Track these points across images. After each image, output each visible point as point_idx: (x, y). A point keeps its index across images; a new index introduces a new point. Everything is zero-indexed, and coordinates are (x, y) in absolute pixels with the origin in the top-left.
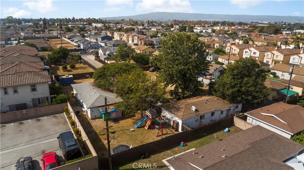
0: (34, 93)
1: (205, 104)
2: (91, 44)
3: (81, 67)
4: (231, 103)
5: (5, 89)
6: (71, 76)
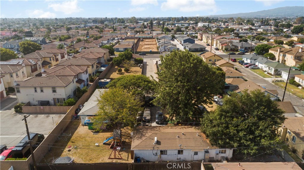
0: (54, 93)
1: (178, 138)
2: (167, 47)
3: (135, 71)
4: (212, 145)
5: (35, 88)
6: (108, 80)
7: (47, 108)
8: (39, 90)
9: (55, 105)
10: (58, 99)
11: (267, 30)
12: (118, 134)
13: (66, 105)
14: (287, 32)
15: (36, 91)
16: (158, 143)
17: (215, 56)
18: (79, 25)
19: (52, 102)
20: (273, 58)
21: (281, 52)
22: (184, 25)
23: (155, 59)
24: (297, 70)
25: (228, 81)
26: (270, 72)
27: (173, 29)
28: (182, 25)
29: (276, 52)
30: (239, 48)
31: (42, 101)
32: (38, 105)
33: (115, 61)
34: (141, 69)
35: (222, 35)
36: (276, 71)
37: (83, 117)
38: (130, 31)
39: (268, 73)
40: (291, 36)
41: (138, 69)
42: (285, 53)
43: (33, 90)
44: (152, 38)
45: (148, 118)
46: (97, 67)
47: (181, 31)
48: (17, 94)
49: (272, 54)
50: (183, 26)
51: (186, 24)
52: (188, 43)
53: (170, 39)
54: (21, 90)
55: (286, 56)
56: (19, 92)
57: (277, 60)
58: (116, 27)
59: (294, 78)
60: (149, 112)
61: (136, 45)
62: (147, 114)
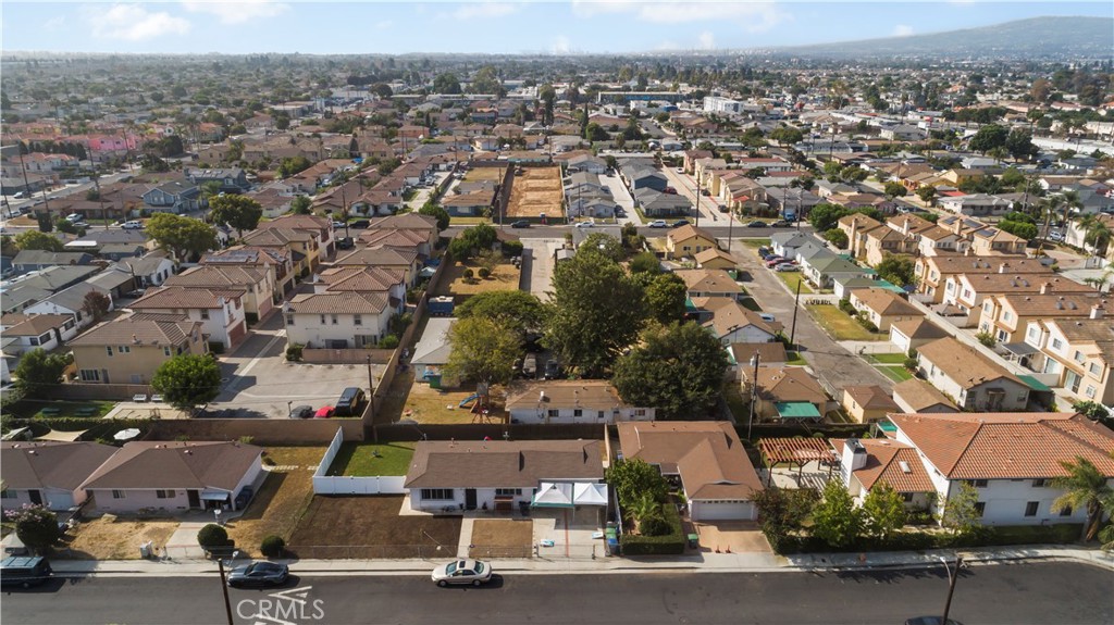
0: (358, 326)
1: (576, 393)
2: (589, 204)
4: (625, 402)
6: (449, 299)
7: (347, 353)
8: (329, 320)
9: (358, 346)
10: (363, 337)
11: (909, 134)
12: (485, 389)
13: (383, 348)
14: (962, 143)
15: (323, 321)
16: (546, 399)
17: (697, 238)
18: (310, 103)
19: (352, 342)
20: (844, 242)
21: (858, 228)
22: (656, 106)
24: (874, 276)
26: (813, 279)
28: (650, 106)
29: (849, 228)
30: (782, 207)
31: (334, 341)
34: (519, 271)
36: (824, 278)
37: (420, 367)
38: (480, 133)
39: (811, 283)
41: (511, 269)
42: (865, 232)
44: (549, 164)
45: (533, 370)
47: (639, 136)
53: (601, 170)
54: (296, 320)
55: (868, 239)
56: (291, 322)
59: (851, 295)
60: (534, 360)
61: (503, 191)
62: (530, 363)
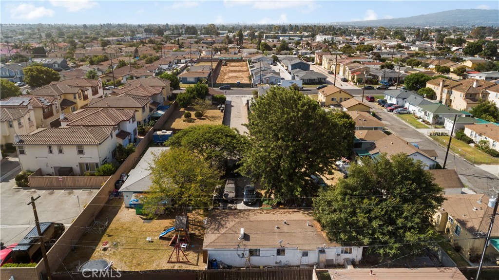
0: (81, 155)
1: (277, 229)
2: (265, 77)
3: (212, 117)
4: (330, 240)
5: (50, 147)
6: (169, 133)
7: (69, 179)
8: (55, 150)
9: (82, 174)
10: (87, 164)
11: (426, 48)
12: (183, 224)
13: (101, 175)
14: (456, 52)
15: (51, 151)
16: (246, 237)
17: (340, 93)
18: (122, 38)
20: (432, 95)
21: (444, 86)
22: (293, 39)
23: (245, 96)
24: (469, 116)
25: (359, 134)
26: (426, 119)
27: (275, 46)
28: (290, 39)
29: (436, 87)
30: (380, 78)
31: (61, 168)
32: (54, 174)
33: (180, 101)
34: (223, 114)
35: (353, 57)
36: (436, 117)
37: (128, 194)
38: (205, 47)
39: (424, 121)
40: (462, 59)
41: (218, 113)
42: (450, 88)
43: (47, 150)
44: (241, 60)
45: (232, 195)
46: (151, 110)
47: (288, 49)
48: (21, 156)
49: (430, 90)
50: (292, 41)
51: (296, 36)
52: (298, 69)
53: (270, 62)
54: (27, 150)
55: (453, 93)
56: (22, 152)
57: (438, 99)
58: (183, 41)
59: (463, 129)
60: (233, 186)
61: (215, 72)
62: (230, 189)
